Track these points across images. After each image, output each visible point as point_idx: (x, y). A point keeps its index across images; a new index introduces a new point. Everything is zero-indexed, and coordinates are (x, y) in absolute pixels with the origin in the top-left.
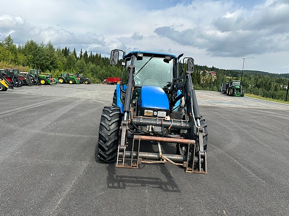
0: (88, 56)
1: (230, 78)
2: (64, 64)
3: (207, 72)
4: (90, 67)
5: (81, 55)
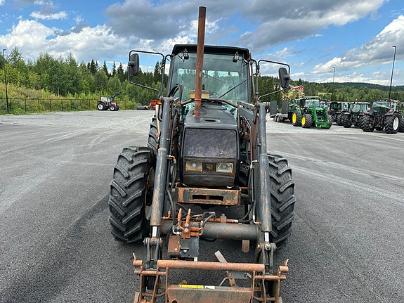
0: (124, 72)
1: (323, 94)
2: (91, 84)
3: (292, 87)
4: (127, 88)
5: (114, 70)
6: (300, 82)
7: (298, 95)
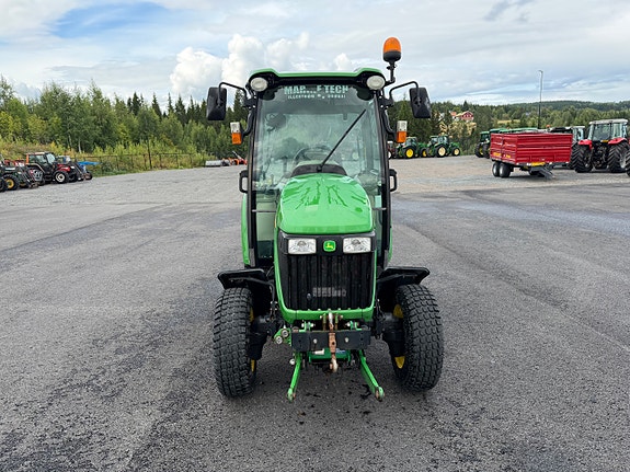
1: (505, 122)
2: (133, 129)
3: (454, 114)
4: (193, 133)
5: (171, 107)
6: (466, 107)
7: (466, 127)
